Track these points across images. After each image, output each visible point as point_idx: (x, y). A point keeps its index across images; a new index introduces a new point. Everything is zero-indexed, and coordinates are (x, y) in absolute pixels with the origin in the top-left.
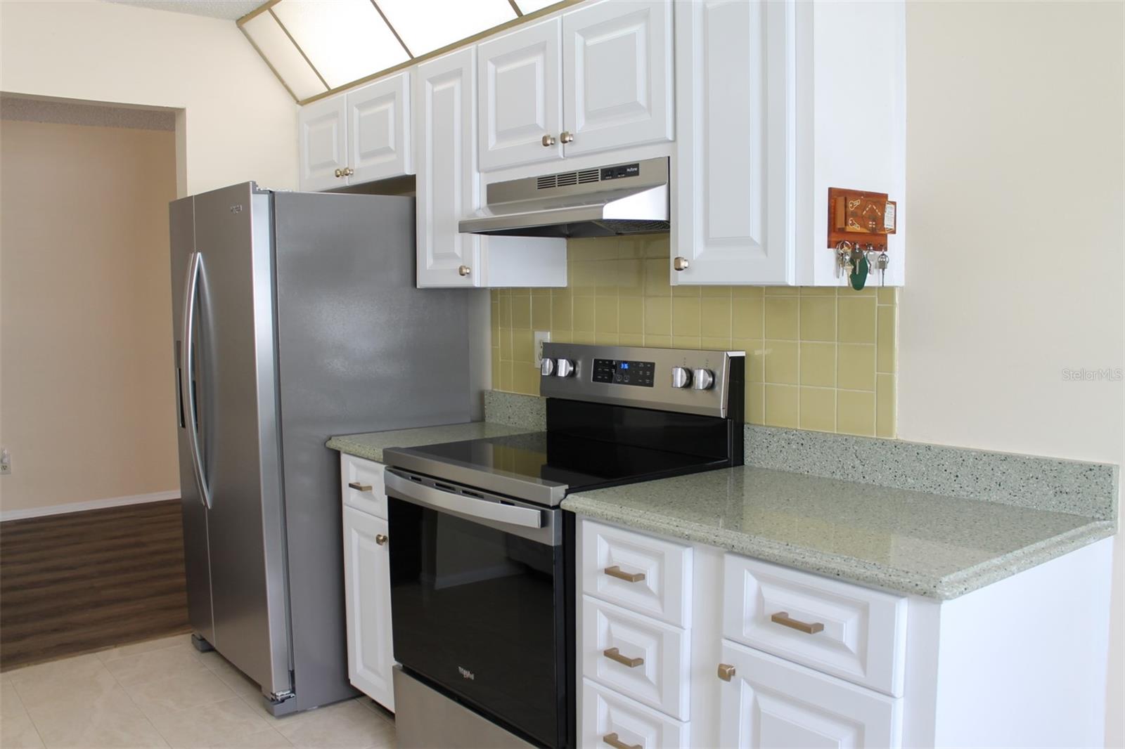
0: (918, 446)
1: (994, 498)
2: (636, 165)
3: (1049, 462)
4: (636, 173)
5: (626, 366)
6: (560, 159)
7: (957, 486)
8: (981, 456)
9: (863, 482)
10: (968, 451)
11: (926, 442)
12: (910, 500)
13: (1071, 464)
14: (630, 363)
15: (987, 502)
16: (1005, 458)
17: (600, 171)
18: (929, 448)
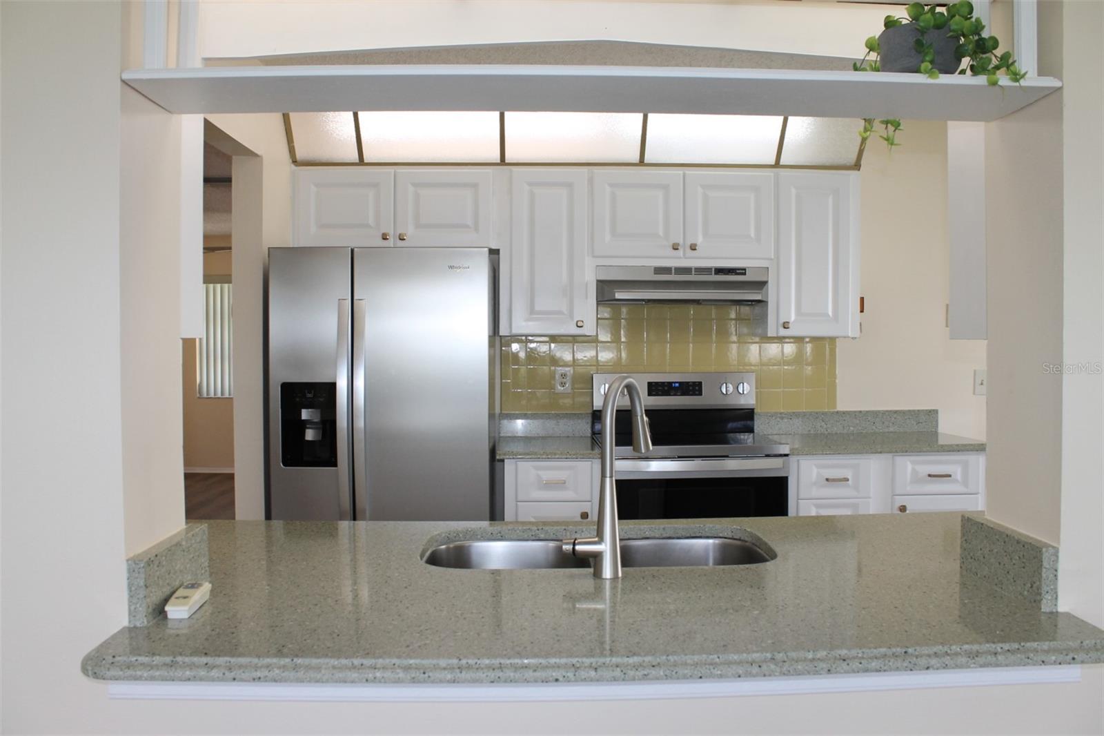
0: (855, 412)
1: (891, 429)
2: (745, 270)
3: (914, 411)
4: (745, 274)
5: (677, 385)
6: (681, 258)
7: (874, 427)
8: (884, 413)
9: (826, 433)
10: (879, 411)
11: (859, 409)
12: (852, 438)
13: (923, 410)
14: (680, 383)
15: (888, 432)
16: (896, 412)
17: (713, 270)
18: (860, 412)
